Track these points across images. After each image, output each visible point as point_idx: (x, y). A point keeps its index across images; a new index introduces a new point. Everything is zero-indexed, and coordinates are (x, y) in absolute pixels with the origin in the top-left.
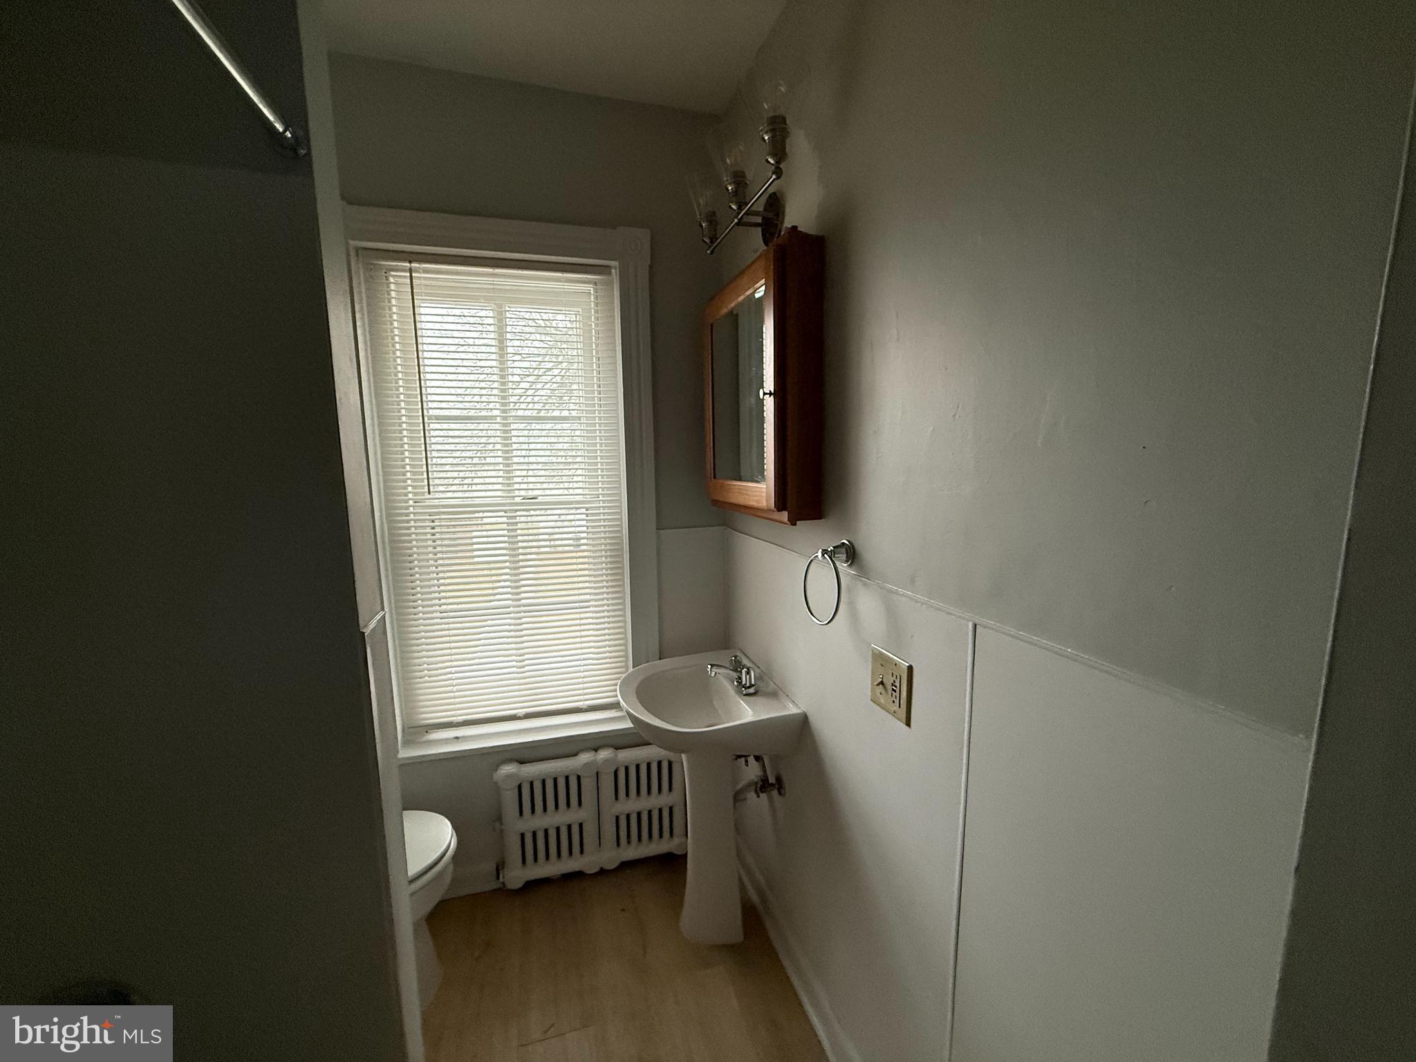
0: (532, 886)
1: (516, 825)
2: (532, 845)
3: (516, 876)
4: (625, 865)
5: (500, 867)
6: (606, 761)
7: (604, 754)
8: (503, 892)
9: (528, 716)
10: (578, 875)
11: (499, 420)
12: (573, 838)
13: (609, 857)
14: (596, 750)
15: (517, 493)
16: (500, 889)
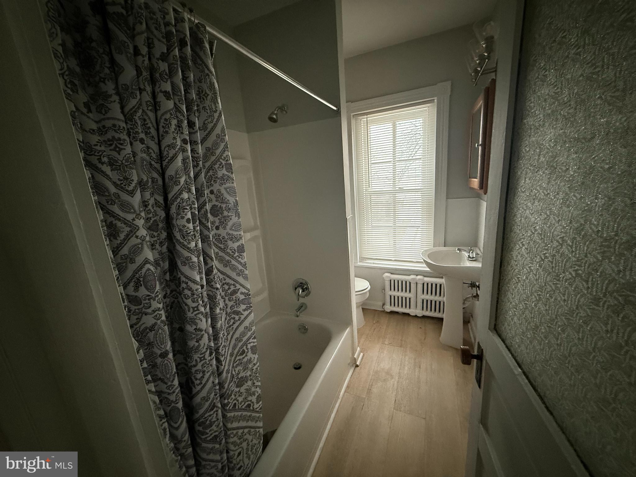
0: (392, 313)
1: (389, 293)
2: (394, 300)
3: (388, 308)
4: (424, 317)
5: (384, 305)
6: (419, 279)
7: (419, 277)
8: (384, 312)
9: (395, 260)
10: (408, 315)
11: (392, 162)
12: (407, 302)
13: (419, 312)
14: (417, 275)
15: (397, 186)
16: (383, 311)
